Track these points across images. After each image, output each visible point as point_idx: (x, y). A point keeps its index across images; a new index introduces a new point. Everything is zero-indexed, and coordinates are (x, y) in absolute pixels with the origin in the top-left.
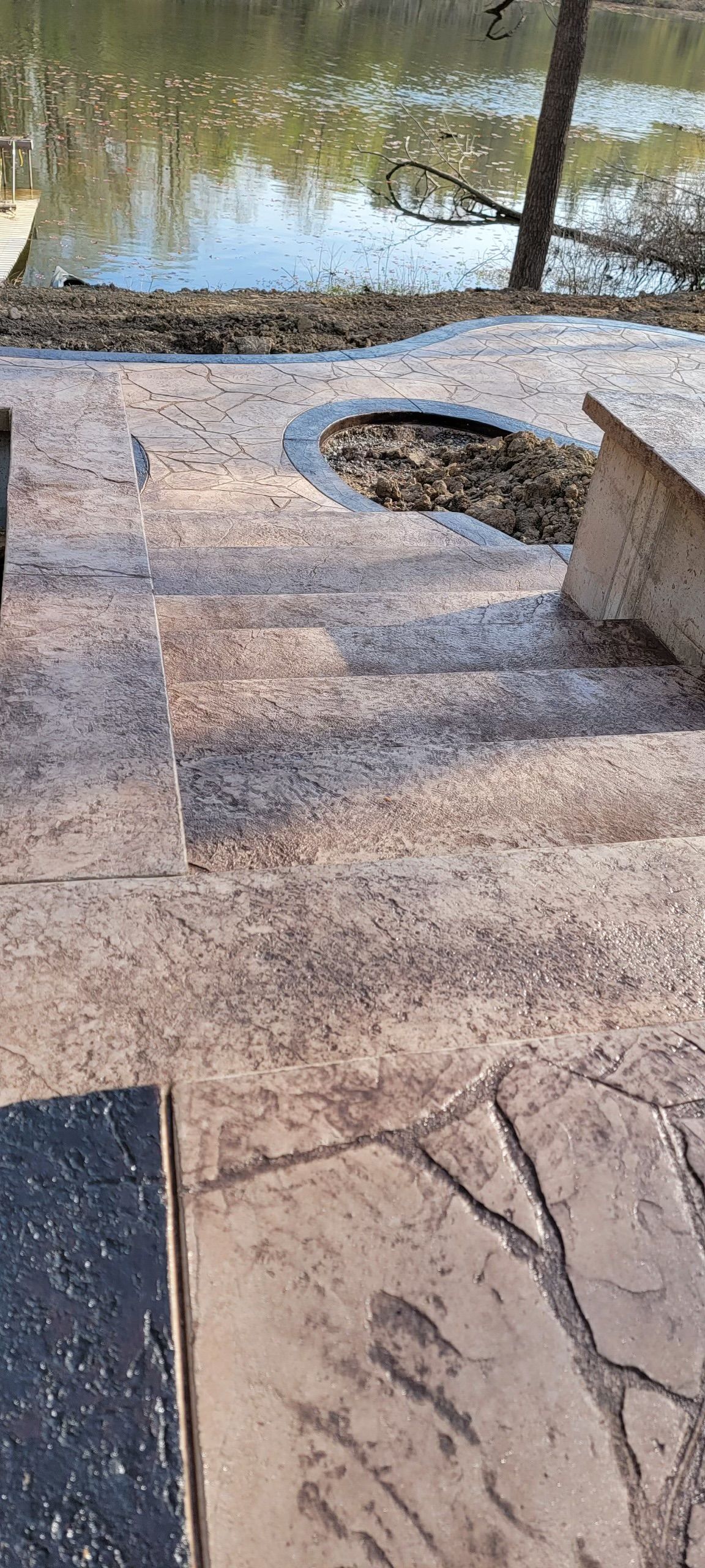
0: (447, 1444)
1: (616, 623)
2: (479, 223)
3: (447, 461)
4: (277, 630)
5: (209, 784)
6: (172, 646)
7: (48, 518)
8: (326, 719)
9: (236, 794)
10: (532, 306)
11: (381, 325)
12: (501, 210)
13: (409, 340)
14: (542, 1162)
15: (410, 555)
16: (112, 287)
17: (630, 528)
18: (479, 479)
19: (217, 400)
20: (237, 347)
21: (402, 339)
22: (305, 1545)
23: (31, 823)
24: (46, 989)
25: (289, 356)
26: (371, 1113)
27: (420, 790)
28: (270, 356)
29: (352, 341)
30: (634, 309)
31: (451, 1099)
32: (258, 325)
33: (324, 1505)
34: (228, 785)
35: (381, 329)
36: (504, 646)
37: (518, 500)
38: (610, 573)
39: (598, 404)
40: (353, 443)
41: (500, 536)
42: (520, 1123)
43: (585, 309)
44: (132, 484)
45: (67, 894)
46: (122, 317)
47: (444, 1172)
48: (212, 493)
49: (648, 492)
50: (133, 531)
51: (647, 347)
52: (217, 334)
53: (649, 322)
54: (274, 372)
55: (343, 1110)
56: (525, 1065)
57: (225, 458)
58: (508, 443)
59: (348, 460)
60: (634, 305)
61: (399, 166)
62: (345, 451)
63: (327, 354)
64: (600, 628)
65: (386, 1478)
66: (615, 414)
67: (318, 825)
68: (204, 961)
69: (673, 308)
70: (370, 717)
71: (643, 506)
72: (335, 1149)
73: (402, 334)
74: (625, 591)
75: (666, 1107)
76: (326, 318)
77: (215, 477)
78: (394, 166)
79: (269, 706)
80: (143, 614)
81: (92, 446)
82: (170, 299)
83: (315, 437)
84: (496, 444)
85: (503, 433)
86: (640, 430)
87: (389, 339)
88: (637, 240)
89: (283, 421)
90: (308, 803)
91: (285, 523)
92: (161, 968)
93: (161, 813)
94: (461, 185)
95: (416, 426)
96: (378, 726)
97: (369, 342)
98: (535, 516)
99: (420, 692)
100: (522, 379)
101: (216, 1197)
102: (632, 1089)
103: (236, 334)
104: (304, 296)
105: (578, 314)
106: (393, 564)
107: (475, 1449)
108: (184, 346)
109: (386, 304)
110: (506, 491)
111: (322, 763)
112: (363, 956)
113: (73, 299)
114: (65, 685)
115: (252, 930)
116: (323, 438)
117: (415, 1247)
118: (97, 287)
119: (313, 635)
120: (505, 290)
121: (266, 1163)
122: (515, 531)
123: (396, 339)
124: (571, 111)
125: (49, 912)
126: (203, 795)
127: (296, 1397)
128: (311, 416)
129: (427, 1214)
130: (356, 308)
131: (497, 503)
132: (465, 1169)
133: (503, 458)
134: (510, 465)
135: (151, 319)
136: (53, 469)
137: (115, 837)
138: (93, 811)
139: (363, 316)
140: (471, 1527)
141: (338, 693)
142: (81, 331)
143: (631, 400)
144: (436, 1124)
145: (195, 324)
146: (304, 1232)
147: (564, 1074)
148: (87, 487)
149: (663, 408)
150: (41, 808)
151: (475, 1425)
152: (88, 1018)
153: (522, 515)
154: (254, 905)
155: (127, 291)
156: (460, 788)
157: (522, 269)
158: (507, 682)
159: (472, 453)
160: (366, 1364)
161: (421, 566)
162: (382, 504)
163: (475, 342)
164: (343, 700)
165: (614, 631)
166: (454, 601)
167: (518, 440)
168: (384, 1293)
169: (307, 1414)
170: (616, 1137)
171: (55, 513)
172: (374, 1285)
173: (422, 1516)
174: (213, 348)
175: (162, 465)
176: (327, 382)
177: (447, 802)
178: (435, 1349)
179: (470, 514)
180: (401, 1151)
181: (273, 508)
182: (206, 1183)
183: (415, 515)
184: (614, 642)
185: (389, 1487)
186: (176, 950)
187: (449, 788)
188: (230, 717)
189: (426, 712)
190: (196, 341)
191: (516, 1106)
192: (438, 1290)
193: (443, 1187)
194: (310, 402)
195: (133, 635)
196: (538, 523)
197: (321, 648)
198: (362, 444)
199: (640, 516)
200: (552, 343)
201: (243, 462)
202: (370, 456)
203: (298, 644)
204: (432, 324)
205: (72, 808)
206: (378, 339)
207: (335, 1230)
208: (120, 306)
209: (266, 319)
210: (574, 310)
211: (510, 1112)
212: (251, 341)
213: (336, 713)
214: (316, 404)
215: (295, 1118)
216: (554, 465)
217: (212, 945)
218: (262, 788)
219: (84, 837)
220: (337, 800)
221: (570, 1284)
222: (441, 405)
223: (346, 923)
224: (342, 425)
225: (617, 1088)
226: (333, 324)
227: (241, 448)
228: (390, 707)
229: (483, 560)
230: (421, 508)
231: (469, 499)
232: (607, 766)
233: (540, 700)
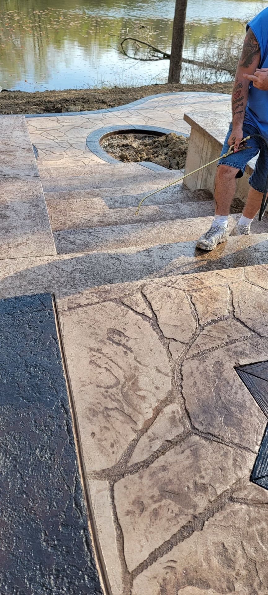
0: (125, 353)
1: (199, 190)
2: (157, 60)
3: (146, 146)
4: (85, 199)
5: (63, 238)
6: (50, 206)
7: (5, 161)
8: (101, 222)
9: (72, 240)
10: (176, 89)
11: (120, 99)
12: (165, 54)
13: (131, 103)
14: (153, 303)
15: (131, 176)
16: (19, 91)
17: (202, 158)
18: (157, 151)
19: (61, 129)
20: (67, 110)
21: (128, 103)
22: (91, 370)
23: (8, 244)
24: (18, 283)
25: (87, 112)
26: (108, 295)
27: (129, 236)
28: (80, 112)
29: (110, 105)
30: (213, 88)
31: (129, 292)
32: (74, 102)
33: (96, 363)
34: (69, 238)
35: (120, 100)
36: (161, 200)
37: (170, 157)
38: (197, 175)
39: (188, 117)
40: (111, 141)
41: (164, 169)
42: (148, 296)
43: (195, 89)
44: (31, 149)
45: (21, 261)
46: (24, 102)
47: (127, 306)
48: (61, 161)
49: (206, 145)
50: (33, 163)
51: (217, 101)
52: (60, 106)
53: (219, 92)
54: (81, 118)
55: (100, 295)
56: (150, 284)
57: (65, 149)
58: (167, 137)
59: (110, 148)
60: (213, 87)
61: (125, 39)
62: (109, 145)
63: (100, 111)
64: (194, 192)
65: (111, 359)
66: (193, 120)
67: (98, 247)
68: (63, 276)
69: (227, 87)
70: (115, 220)
71: (205, 150)
72: (98, 303)
73: (128, 101)
74: (202, 180)
75: (187, 291)
76: (100, 98)
77: (62, 156)
78: (123, 40)
79: (82, 219)
80: (38, 187)
81: (17, 139)
82: (41, 94)
83: (97, 140)
84: (162, 139)
85: (164, 134)
86: (201, 124)
87: (123, 104)
88: (216, 63)
89: (85, 135)
90: (94, 241)
91: (88, 169)
92: (50, 277)
93: (48, 240)
94: (149, 46)
95: (134, 134)
96: (118, 223)
97: (116, 105)
98: (176, 161)
99: (132, 212)
100: (172, 115)
101: (67, 313)
102: (178, 287)
103: (67, 105)
104: (92, 90)
105: (192, 91)
106: (125, 179)
107: (132, 354)
108: (48, 110)
109: (122, 92)
110: (166, 154)
111: (99, 230)
112: (109, 272)
113: (5, 96)
114: (15, 208)
115: (77, 267)
116: (101, 140)
117: (119, 320)
118: (14, 91)
119: (96, 200)
120: (166, 84)
121: (80, 306)
122: (170, 167)
123: (126, 104)
124: (185, 16)
125: (16, 265)
126: (61, 241)
127: (89, 346)
128: (95, 133)
129: (122, 314)
130: (111, 94)
131: (163, 158)
132: (132, 305)
133: (165, 143)
134: (167, 145)
135: (35, 102)
136: (5, 146)
137: (34, 247)
138: (27, 240)
139: (113, 96)
140: (131, 365)
141: (105, 214)
142: (9, 107)
143: (199, 115)
144: (126, 296)
145: (51, 102)
146: (90, 318)
147: (160, 286)
148: (16, 151)
149: (210, 117)
150: (11, 240)
151: (132, 349)
152: (30, 290)
153: (172, 162)
154: (77, 262)
155: (25, 92)
156: (142, 235)
157: (172, 76)
158: (160, 208)
159: (154, 142)
160: (106, 340)
161: (135, 179)
162: (123, 161)
163: (155, 103)
164: (106, 216)
165: (198, 193)
166: (146, 189)
167: (170, 136)
168: (111, 328)
169: (91, 349)
170: (173, 297)
171: (7, 159)
172: (108, 327)
173: (119, 364)
174: (59, 111)
175: (43, 153)
176: (101, 120)
177: (138, 239)
178: (123, 337)
179: (154, 163)
180: (116, 303)
181: (83, 164)
182: (65, 310)
183: (134, 164)
184: (198, 197)
185: (111, 360)
186: (55, 273)
187: (139, 235)
188: (69, 223)
189: (134, 218)
190: (52, 109)
191: (147, 293)
192: (124, 327)
193: (126, 309)
194: (95, 128)
195: (35, 193)
196: (177, 164)
197: (100, 203)
198: (115, 142)
199: (204, 153)
200: (182, 102)
201: (72, 150)
202: (118, 146)
203: (92, 203)
204: (139, 98)
205: (21, 240)
206: (119, 104)
207: (98, 317)
208: (23, 98)
209: (77, 99)
210: (191, 90)
211: (145, 294)
212: (72, 107)
213: (104, 220)
214: (97, 128)
215: (88, 297)
216: (182, 143)
217: (65, 271)
218: (80, 238)
219: (25, 247)
220: (103, 240)
221: (158, 325)
222: (143, 126)
223: (104, 264)
224: (107, 135)
225: (175, 288)
226: (102, 100)
227: (71, 145)
228: (122, 217)
229: (157, 176)
230: (136, 161)
231: (153, 158)
232: (188, 226)
233: (171, 213)
